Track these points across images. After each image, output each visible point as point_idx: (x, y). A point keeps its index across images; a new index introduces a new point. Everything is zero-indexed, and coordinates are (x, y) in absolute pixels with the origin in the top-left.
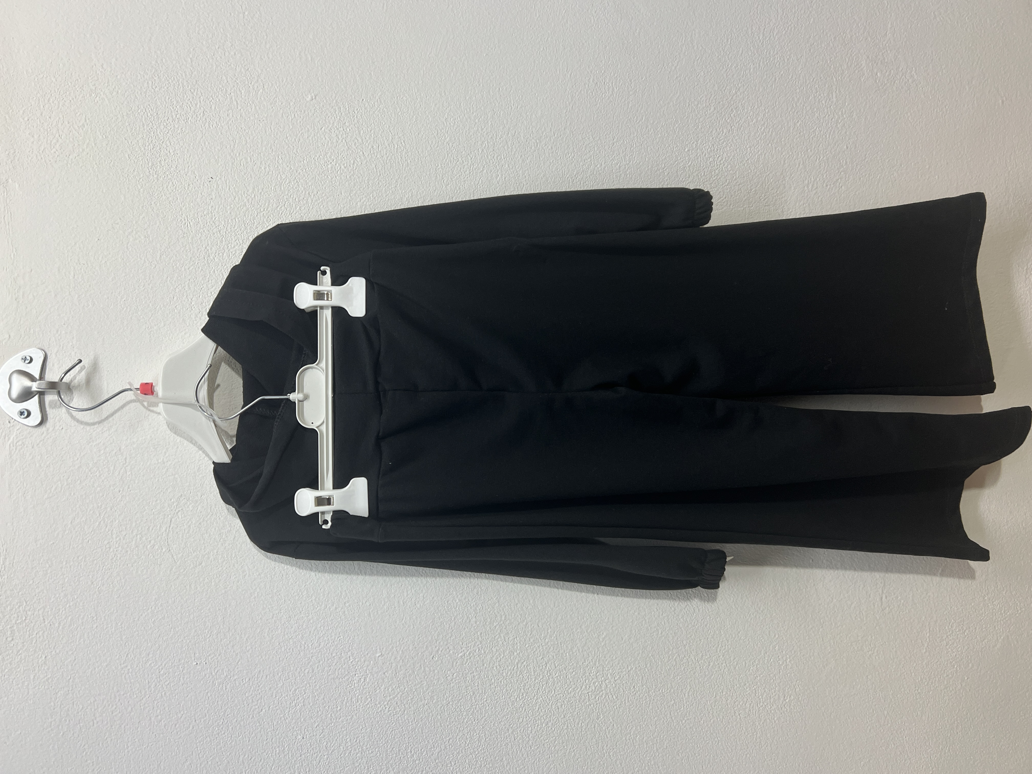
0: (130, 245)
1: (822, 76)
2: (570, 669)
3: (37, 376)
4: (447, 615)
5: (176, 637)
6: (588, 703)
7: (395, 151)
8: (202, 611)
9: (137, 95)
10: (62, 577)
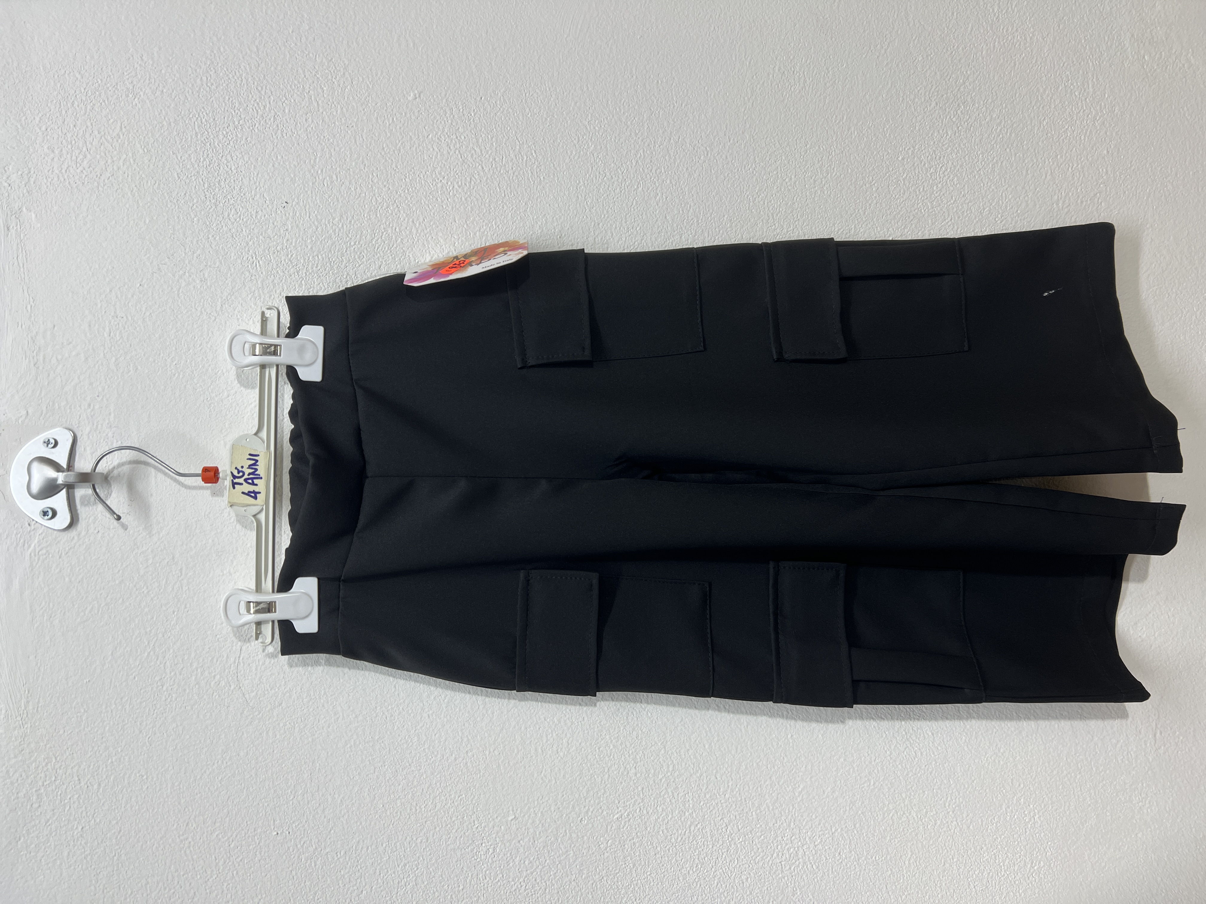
0: (182, 292)
1: (1074, 59)
2: (758, 832)
3: (64, 465)
4: (598, 766)
5: (251, 799)
6: (780, 875)
7: (524, 165)
8: (284, 765)
9: (187, 95)
10: (101, 724)
